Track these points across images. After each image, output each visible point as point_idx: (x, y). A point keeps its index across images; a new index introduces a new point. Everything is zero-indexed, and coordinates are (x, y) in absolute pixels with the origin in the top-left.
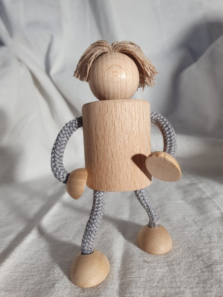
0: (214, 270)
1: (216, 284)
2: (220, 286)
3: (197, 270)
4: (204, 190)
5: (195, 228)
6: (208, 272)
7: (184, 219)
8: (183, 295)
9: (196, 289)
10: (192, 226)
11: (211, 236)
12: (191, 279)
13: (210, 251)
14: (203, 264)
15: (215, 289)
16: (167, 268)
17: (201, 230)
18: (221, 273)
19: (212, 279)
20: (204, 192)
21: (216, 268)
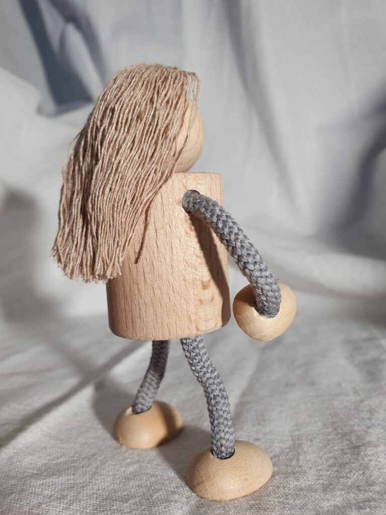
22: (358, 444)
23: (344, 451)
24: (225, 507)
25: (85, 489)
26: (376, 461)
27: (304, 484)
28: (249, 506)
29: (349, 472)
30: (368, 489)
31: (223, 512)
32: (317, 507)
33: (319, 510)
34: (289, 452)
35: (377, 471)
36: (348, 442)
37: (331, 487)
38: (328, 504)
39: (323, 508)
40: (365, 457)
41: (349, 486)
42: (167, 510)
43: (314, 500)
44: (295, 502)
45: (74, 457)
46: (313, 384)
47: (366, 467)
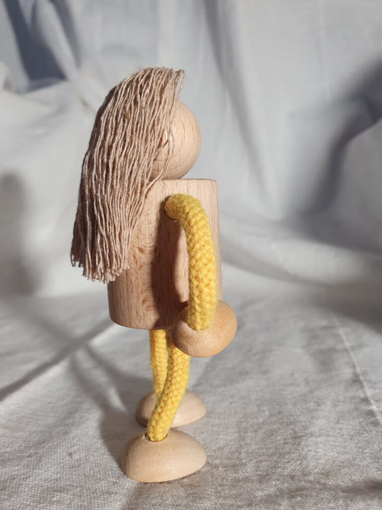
0: (303, 443)
1: (297, 460)
2: (301, 463)
3: (279, 441)
4: (344, 338)
5: (303, 389)
6: (293, 444)
7: (293, 374)
8: (242, 469)
9: (265, 463)
10: (299, 386)
11: (323, 403)
12: (264, 451)
13: (310, 420)
14: (291, 434)
15: (293, 466)
16: (236, 435)
17: (311, 392)
18: (311, 448)
19: (295, 453)
20: (342, 341)
21: (306, 441)
22: (301, 434)
23: (286, 441)
24: (163, 496)
25: (27, 480)
26: (315, 451)
27: (242, 476)
28: (186, 496)
29: (288, 462)
30: (302, 479)
31: (160, 501)
32: (251, 496)
33: (252, 500)
34: (233, 445)
35: (314, 462)
36: (291, 432)
37: (267, 477)
38: (263, 494)
39: (256, 497)
40: (305, 447)
41: (284, 476)
42: (106, 502)
43: (250, 490)
44: (231, 492)
45: (22, 446)
46: (265, 373)
47: (305, 458)
